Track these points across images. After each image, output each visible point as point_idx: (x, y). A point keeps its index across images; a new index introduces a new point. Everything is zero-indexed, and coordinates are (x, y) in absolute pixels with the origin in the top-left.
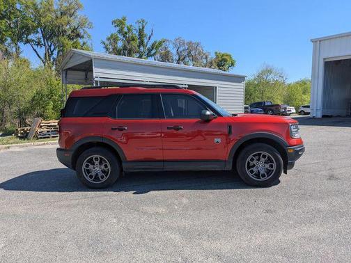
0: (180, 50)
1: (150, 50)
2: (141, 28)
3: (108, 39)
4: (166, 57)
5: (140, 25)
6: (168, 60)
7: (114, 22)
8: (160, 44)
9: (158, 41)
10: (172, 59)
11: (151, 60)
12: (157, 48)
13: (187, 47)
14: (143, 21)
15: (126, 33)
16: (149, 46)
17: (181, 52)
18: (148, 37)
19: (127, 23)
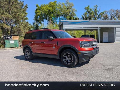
0: (112, 14)
1: (99, 16)
2: (96, 8)
3: (84, 14)
4: (106, 18)
5: (95, 7)
6: (107, 19)
7: (85, 8)
8: (103, 13)
9: (102, 12)
10: (109, 18)
11: (99, 20)
12: (102, 15)
13: (115, 12)
14: (96, 6)
15: (89, 11)
16: (98, 14)
17: (112, 15)
18: (98, 11)
19: (90, 8)
